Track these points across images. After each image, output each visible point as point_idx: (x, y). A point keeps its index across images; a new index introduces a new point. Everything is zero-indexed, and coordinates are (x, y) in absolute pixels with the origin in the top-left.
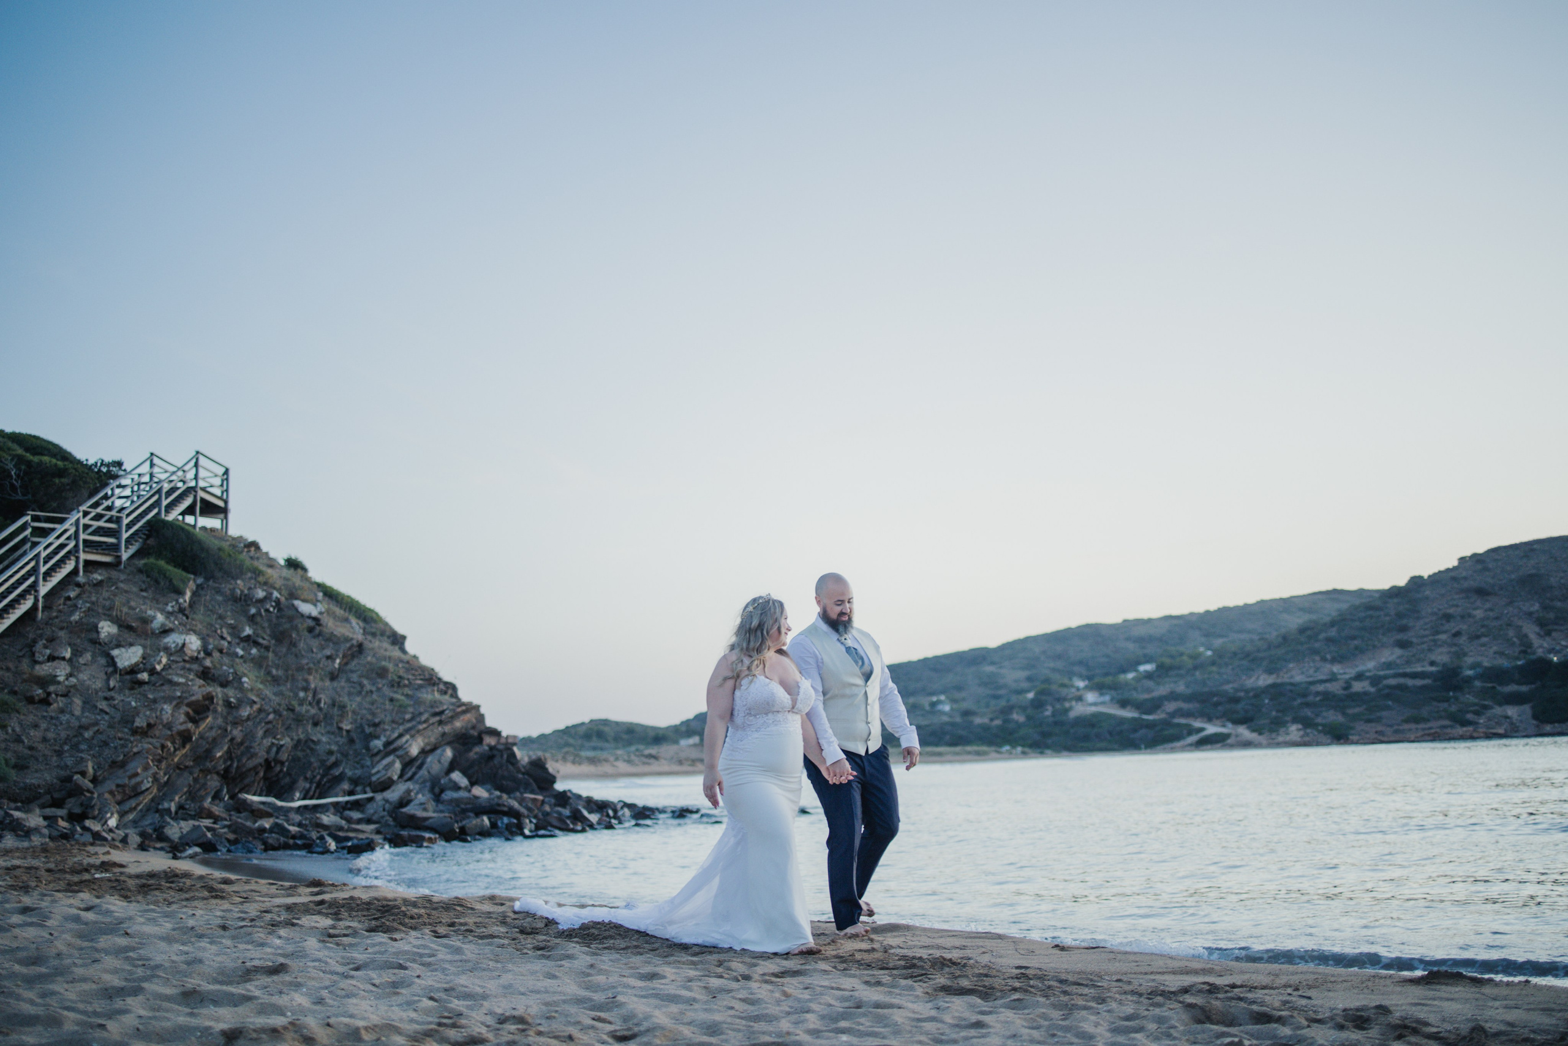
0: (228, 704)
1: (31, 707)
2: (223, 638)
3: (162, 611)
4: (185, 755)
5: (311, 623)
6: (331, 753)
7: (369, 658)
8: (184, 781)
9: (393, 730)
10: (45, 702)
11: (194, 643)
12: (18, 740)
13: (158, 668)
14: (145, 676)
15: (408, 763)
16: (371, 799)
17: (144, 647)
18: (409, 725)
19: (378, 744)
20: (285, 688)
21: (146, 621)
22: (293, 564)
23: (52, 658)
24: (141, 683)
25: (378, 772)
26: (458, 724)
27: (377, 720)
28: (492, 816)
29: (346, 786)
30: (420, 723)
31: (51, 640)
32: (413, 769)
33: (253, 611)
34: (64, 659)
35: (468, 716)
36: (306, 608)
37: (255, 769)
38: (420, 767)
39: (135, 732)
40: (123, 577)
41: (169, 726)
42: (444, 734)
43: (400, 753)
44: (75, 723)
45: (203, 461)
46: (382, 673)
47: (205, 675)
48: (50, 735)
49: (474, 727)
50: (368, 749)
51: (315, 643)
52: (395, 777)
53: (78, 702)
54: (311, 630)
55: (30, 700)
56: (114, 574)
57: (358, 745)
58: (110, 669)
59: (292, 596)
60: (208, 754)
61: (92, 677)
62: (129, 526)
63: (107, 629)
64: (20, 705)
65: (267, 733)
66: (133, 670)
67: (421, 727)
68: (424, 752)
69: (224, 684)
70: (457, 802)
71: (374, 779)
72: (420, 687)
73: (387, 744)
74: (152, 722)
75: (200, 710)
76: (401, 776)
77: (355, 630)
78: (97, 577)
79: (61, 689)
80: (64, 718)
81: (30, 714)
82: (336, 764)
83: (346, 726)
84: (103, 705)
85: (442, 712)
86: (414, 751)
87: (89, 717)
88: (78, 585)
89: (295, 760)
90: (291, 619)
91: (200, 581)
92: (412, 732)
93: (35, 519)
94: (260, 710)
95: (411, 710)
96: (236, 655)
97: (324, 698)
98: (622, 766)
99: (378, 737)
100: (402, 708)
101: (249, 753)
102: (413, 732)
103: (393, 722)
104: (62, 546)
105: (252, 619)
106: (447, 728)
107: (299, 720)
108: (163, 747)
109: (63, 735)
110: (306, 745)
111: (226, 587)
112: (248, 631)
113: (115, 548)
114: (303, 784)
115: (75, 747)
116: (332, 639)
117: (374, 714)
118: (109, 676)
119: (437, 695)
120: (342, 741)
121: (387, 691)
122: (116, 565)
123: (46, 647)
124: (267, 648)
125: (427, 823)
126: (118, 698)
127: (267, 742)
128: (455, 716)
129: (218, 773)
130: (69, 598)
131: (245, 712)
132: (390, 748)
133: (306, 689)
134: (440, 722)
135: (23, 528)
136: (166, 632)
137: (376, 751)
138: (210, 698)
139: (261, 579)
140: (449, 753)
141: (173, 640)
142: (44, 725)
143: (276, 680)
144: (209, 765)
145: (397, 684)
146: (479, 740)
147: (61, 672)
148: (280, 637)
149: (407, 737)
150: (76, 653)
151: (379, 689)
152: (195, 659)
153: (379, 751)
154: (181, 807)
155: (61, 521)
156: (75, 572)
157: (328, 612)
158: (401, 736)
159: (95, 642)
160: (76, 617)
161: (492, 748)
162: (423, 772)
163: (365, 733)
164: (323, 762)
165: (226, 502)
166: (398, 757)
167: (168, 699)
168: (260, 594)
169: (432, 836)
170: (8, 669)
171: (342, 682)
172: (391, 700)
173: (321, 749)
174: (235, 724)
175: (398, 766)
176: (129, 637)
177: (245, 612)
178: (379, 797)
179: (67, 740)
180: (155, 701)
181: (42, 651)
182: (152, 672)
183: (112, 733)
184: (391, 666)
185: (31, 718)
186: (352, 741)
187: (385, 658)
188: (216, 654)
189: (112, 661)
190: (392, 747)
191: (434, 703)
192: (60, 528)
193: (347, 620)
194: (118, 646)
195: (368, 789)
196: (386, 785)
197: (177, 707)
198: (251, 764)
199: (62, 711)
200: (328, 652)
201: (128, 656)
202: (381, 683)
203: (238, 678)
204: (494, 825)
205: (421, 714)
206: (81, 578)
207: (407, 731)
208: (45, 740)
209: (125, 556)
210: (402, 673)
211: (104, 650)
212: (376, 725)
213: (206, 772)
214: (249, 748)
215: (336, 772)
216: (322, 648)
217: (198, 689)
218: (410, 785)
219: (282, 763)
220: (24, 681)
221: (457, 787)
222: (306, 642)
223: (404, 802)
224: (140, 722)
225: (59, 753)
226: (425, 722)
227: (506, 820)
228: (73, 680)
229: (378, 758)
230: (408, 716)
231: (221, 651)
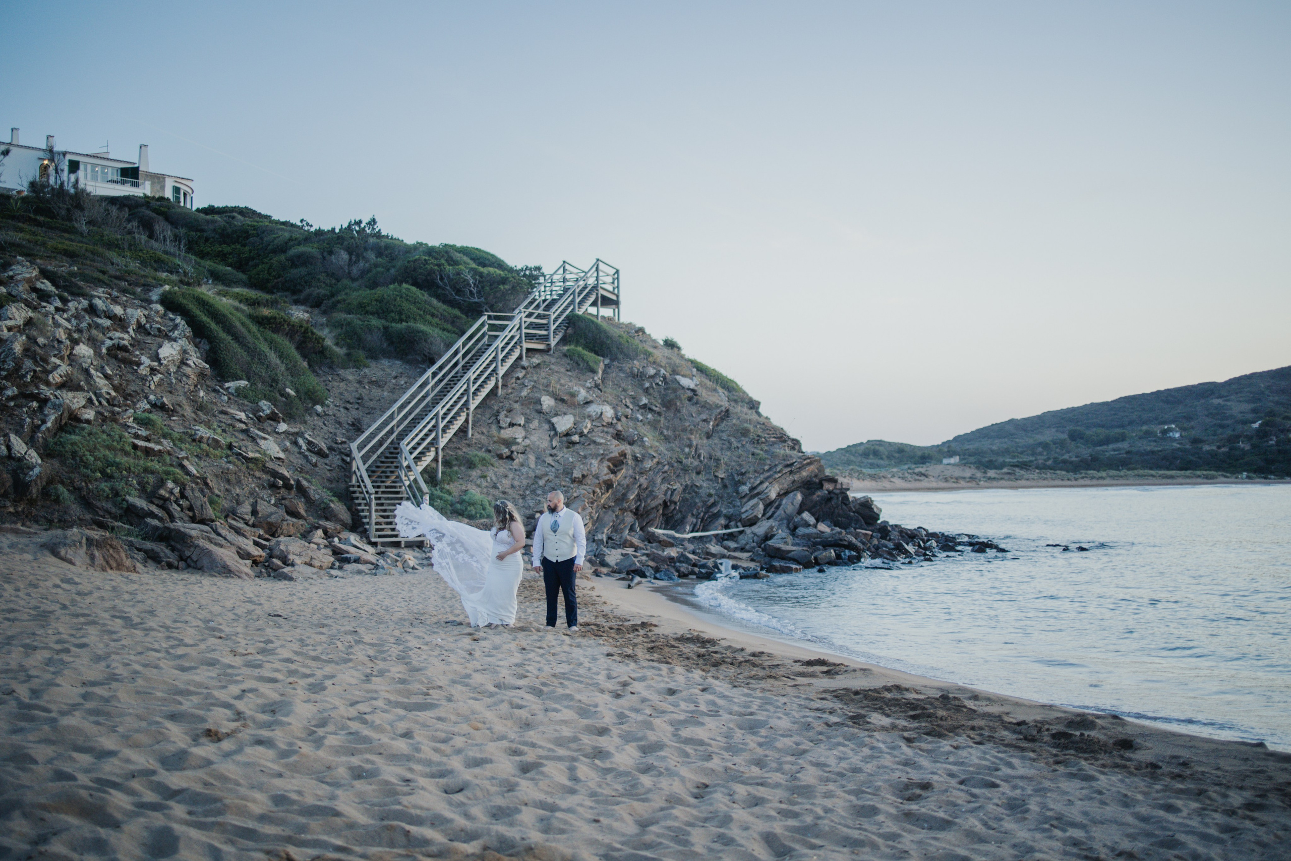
0: (636, 459)
1: (501, 461)
2: (627, 407)
3: (584, 386)
4: (608, 498)
5: (690, 394)
6: (710, 495)
7: (734, 421)
8: (610, 518)
9: (756, 478)
10: (510, 458)
11: (608, 412)
12: (495, 487)
13: (586, 431)
14: (576, 438)
15: (768, 505)
16: (741, 532)
17: (575, 416)
18: (767, 474)
19: (745, 489)
20: (675, 445)
21: (573, 395)
22: (670, 344)
23: (512, 425)
24: (574, 443)
25: (746, 511)
26: (804, 474)
27: (743, 471)
28: (837, 549)
29: (722, 521)
30: (776, 472)
31: (510, 411)
32: (773, 509)
33: (647, 385)
34: (520, 425)
35: (812, 467)
36: (685, 382)
37: (656, 508)
38: (777, 508)
39: (574, 481)
40: (553, 360)
41: (596, 477)
42: (794, 481)
43: (762, 496)
44: (532, 474)
45: (602, 266)
46: (745, 433)
47: (618, 436)
48: (516, 483)
49: (816, 476)
50: (737, 492)
51: (693, 409)
52: (760, 516)
53: (532, 458)
54: (690, 399)
55: (500, 457)
56: (547, 358)
57: (730, 490)
58: (552, 433)
59: (674, 372)
60: (624, 497)
61: (540, 438)
62: (555, 321)
63: (547, 402)
64: (494, 460)
65: (664, 480)
66: (568, 434)
67: (777, 476)
68: (780, 496)
69: (631, 443)
70: (808, 537)
71: (744, 516)
72: (774, 443)
73: (752, 489)
74: (585, 473)
75: (617, 464)
76: (764, 515)
77: (720, 399)
78: (536, 360)
79: (520, 448)
80: (524, 470)
81: (502, 467)
82: (714, 504)
83: (721, 475)
84: (549, 460)
85: (792, 464)
86: (773, 495)
87: (540, 470)
88: (523, 368)
89: (684, 500)
90: (675, 391)
91: (607, 361)
93: (490, 317)
94: (658, 463)
95: (768, 462)
96: (637, 420)
97: (703, 453)
98: (898, 482)
99: (744, 484)
100: (762, 461)
101: (652, 495)
102: (771, 480)
103: (755, 471)
104: (512, 337)
105: (646, 391)
106: (796, 477)
107: (685, 470)
108: (594, 492)
109: (525, 482)
110: (691, 489)
111: (626, 366)
112: (644, 401)
113: (546, 338)
114: (691, 519)
115: (533, 492)
116: (706, 406)
117: (740, 465)
118: (552, 438)
119: (788, 451)
120: (719, 486)
121: (749, 447)
122: (547, 351)
123: (506, 416)
124: (659, 414)
125: (790, 555)
126: (560, 455)
127: (664, 487)
128: (802, 467)
129: (631, 511)
130: (518, 378)
131: (648, 464)
132: (754, 493)
133: (690, 446)
134: (791, 472)
135: (483, 325)
136: (588, 403)
137: (743, 494)
138: (624, 455)
139: (651, 359)
140: (799, 497)
141: (593, 409)
142: (511, 476)
143: (667, 439)
144: (625, 505)
145: (757, 441)
146: (820, 486)
147: (518, 434)
148: (668, 404)
149: (766, 484)
150: (528, 420)
151: (743, 446)
152: (610, 424)
153: (746, 494)
154: (610, 538)
155: (510, 319)
156: (520, 358)
157: (701, 384)
158: (761, 483)
159: (540, 412)
160: (524, 393)
161: (830, 492)
162: (780, 512)
163: (734, 481)
164: (705, 502)
165: (618, 296)
166: (761, 500)
167: (595, 456)
168: (652, 371)
169: (798, 567)
170: (483, 433)
171: (715, 440)
172: (753, 454)
173: (702, 492)
174: (641, 473)
175: (761, 506)
176: (563, 407)
177: (642, 385)
178: (748, 530)
179: (528, 487)
180: (585, 457)
181: (505, 421)
182: (581, 435)
183: (557, 481)
184: (751, 427)
185: (502, 470)
186: (725, 486)
187: (746, 421)
188: (623, 419)
189: (553, 427)
190: (756, 492)
191: (785, 457)
192: (511, 324)
193: (715, 390)
194: (556, 415)
195: (739, 524)
196: (752, 522)
197: (601, 461)
198: (654, 504)
199: (522, 465)
200: (704, 416)
201: (564, 423)
202: (745, 440)
203: (641, 438)
204: (838, 556)
205: (776, 465)
206: (525, 362)
207: (767, 479)
208: (512, 486)
209: (553, 342)
210: (759, 432)
211: (546, 418)
212: (743, 474)
213: (623, 510)
214: (652, 491)
215: (715, 510)
216: (700, 413)
217: (616, 448)
218: (771, 522)
219: (675, 503)
220: (495, 442)
221: (807, 525)
222: (687, 409)
223: (768, 537)
224: (577, 474)
225: (523, 497)
226: (779, 472)
227: (847, 552)
228: (527, 442)
229: (745, 500)
230: (766, 468)
231: (627, 417)
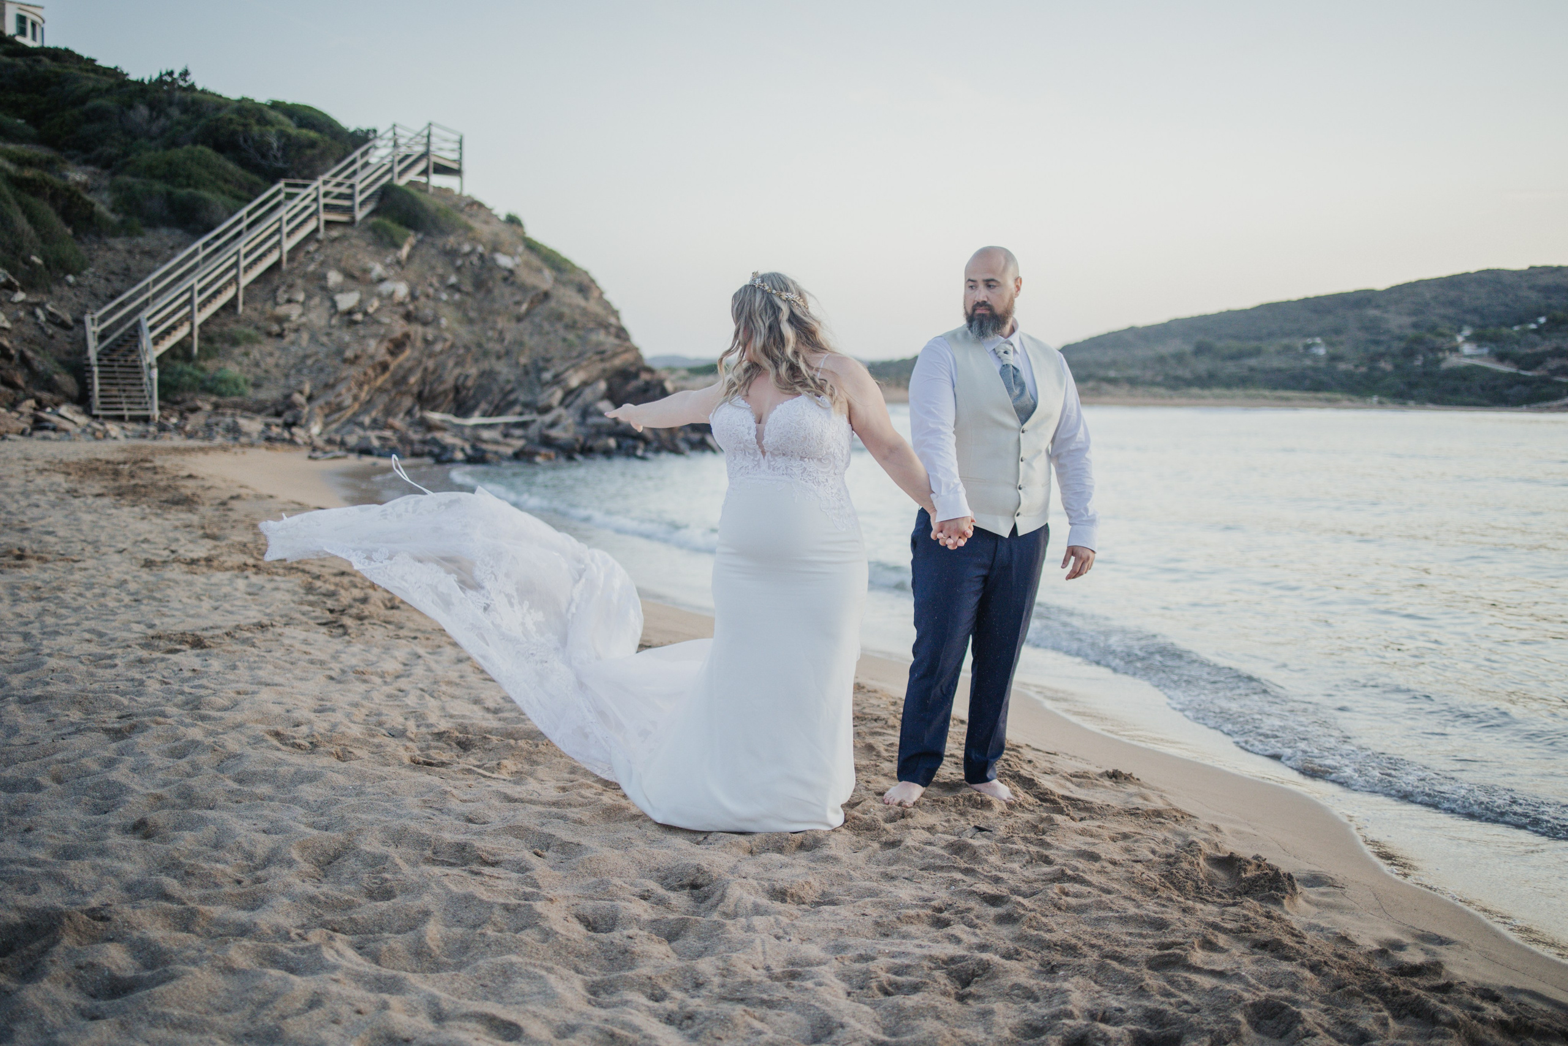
0: (426, 341)
1: (270, 340)
2: (431, 285)
3: (382, 263)
4: (385, 381)
5: (506, 274)
6: (508, 382)
7: (552, 305)
8: (382, 401)
9: (561, 365)
10: (280, 336)
11: (401, 290)
12: (257, 365)
13: (371, 310)
14: (359, 317)
15: (569, 392)
16: (533, 421)
17: (361, 293)
18: (573, 362)
19: (547, 376)
20: (477, 328)
21: (366, 271)
22: (513, 221)
23: (289, 301)
24: (356, 323)
25: (544, 398)
26: (617, 362)
27: (549, 356)
28: (620, 439)
29: (518, 408)
30: (584, 360)
31: (291, 286)
32: (572, 398)
33: (459, 262)
34: (297, 302)
35: (629, 355)
36: (504, 261)
37: (445, 393)
38: (578, 396)
39: (345, 361)
40: (355, 233)
41: (372, 357)
42: (602, 370)
43: (563, 384)
44: (301, 353)
45: (434, 130)
46: (560, 317)
47: (408, 317)
48: (282, 362)
49: (632, 364)
50: (539, 378)
51: (507, 291)
52: (555, 404)
53: (305, 336)
54: (505, 279)
55: (269, 334)
56: (349, 231)
57: (533, 376)
58: (332, 311)
59: (495, 249)
60: (404, 379)
61: (318, 317)
62: (362, 192)
63: (334, 278)
64: (263, 338)
65: (457, 364)
66: (350, 312)
67: (584, 363)
68: (585, 384)
69: (425, 324)
70: (596, 425)
71: (539, 404)
72: (591, 330)
73: (555, 376)
74: (359, 352)
75: (398, 346)
76: (560, 403)
77: (546, 280)
78: (335, 233)
79: (292, 326)
80: (293, 349)
81: (269, 345)
82: (512, 391)
83: (523, 360)
84: (324, 339)
86: (575, 383)
87: (312, 349)
88: (318, 241)
89: (480, 387)
90: (490, 270)
91: (420, 236)
92: (576, 367)
93: (288, 185)
94: (453, 346)
95: (579, 348)
96: (440, 299)
97: (509, 337)
99: (548, 370)
100: (571, 346)
101: (440, 379)
103: (562, 358)
104: (306, 208)
105: (458, 270)
106: (607, 365)
107: (486, 354)
108: (365, 374)
109: (292, 362)
110: (488, 375)
111: (439, 242)
112: (453, 279)
113: (350, 210)
114: (484, 406)
115: (299, 371)
116: (523, 288)
117: (548, 351)
118: (331, 316)
120: (519, 371)
121: (562, 332)
122: (351, 223)
123: (285, 292)
124: (467, 294)
125: (561, 444)
126: (336, 333)
127: (457, 371)
128: (615, 355)
129: (412, 395)
130: (308, 252)
131: (438, 347)
132: (557, 380)
133: (493, 328)
134: (602, 360)
135: (278, 192)
136: (381, 280)
137: (544, 381)
138: (407, 336)
139: (470, 235)
140: (604, 385)
141: (385, 288)
142: (277, 354)
143: (471, 321)
144: (404, 388)
145: (572, 326)
146: (636, 375)
147: (295, 311)
148: (479, 284)
149: (572, 371)
150: (309, 297)
151: (555, 331)
152: (402, 304)
153: (547, 382)
154: (375, 421)
155: (305, 186)
156: (316, 230)
157: (527, 264)
158: (567, 370)
159: (324, 288)
160: (312, 268)
161: (647, 383)
162: (579, 400)
163: (537, 367)
164: (502, 390)
165: (460, 164)
166: (561, 387)
167: (374, 336)
168: (466, 248)
169: (551, 453)
170: (256, 309)
171: (525, 324)
172: (564, 340)
173: (501, 378)
174: (431, 355)
175: (559, 394)
176: (351, 284)
177: (453, 263)
178: (539, 419)
179: (294, 366)
180: (364, 337)
181: (282, 296)
182: (366, 314)
183: (328, 361)
184: (566, 310)
185: (269, 348)
186: (527, 373)
188: (423, 299)
189: (334, 305)
191: (599, 344)
192: (303, 192)
193: (539, 271)
194: (342, 291)
195: (533, 412)
196: (547, 409)
197: (381, 342)
198: (441, 388)
199: (293, 343)
200: (518, 298)
201: (346, 301)
202: (559, 326)
203: (436, 319)
204: (619, 446)
205: (586, 352)
206: (321, 235)
207: (573, 366)
208: (277, 365)
209: (360, 215)
210: (578, 317)
211: (329, 294)
212: (548, 360)
213: (403, 394)
214: (440, 376)
215: (512, 397)
216: (513, 294)
217: (399, 327)
218: (564, 411)
219: (468, 389)
220: (266, 319)
222: (501, 291)
223: (553, 425)
224: (349, 354)
225: (287, 376)
226: (589, 359)
227: (630, 442)
228: (304, 319)
229: (545, 387)
230: (575, 354)
231: (428, 296)
